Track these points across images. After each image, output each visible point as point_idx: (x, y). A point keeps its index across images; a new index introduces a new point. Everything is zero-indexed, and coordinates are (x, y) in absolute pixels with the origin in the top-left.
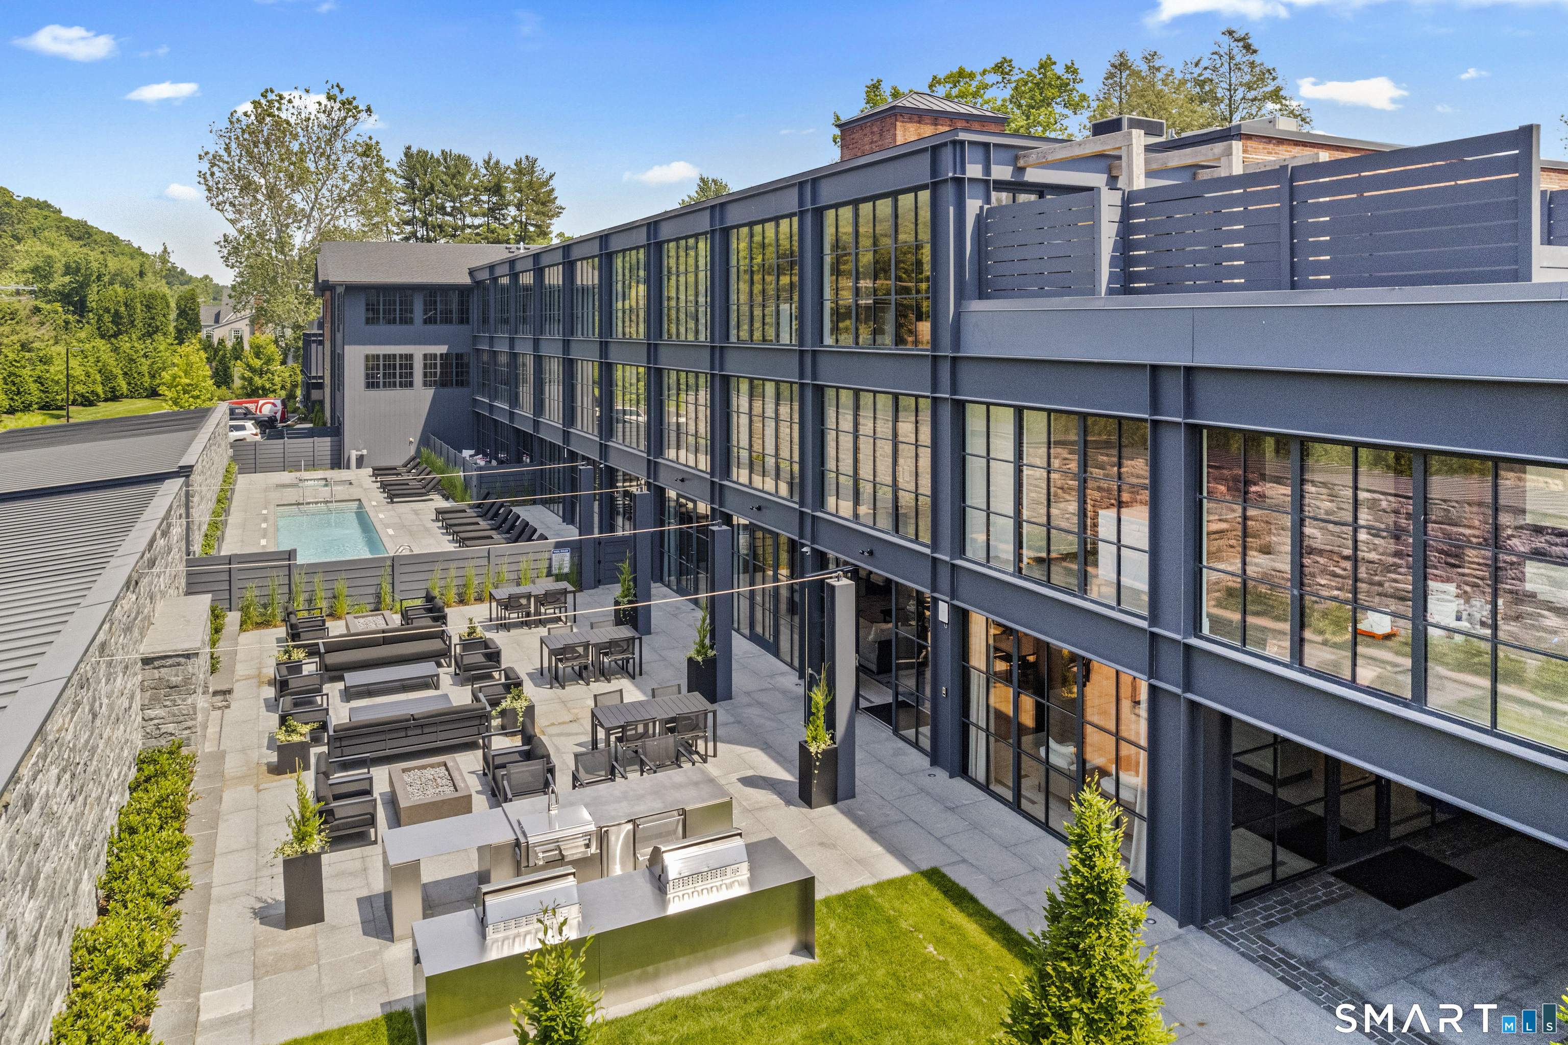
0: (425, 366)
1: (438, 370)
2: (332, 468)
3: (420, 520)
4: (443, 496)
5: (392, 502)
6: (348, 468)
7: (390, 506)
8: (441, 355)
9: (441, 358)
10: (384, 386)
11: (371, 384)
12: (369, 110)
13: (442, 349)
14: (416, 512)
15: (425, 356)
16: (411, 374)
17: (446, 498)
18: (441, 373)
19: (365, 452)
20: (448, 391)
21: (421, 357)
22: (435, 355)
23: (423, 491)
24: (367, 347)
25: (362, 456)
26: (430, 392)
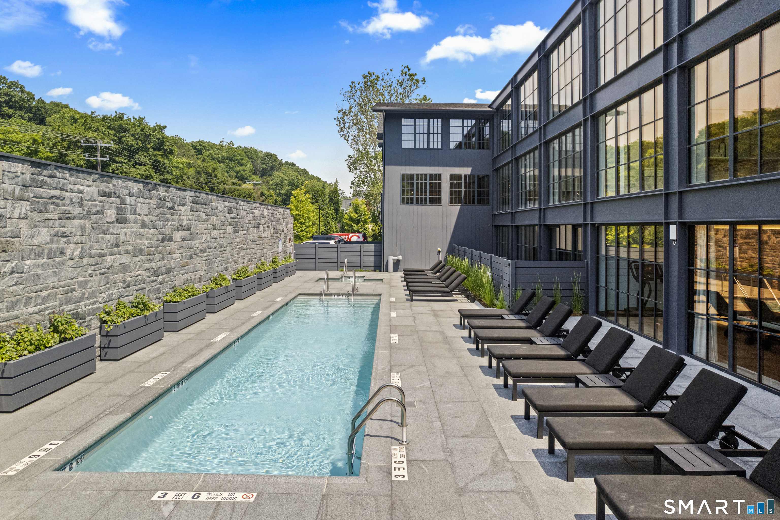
0: (451, 185)
1: (463, 189)
2: (375, 271)
3: (440, 325)
4: (468, 297)
5: (412, 300)
6: (387, 271)
7: (408, 304)
8: (465, 176)
9: (465, 179)
10: (417, 202)
11: (407, 200)
12: (424, 80)
13: (467, 171)
14: (436, 314)
15: (452, 177)
16: (440, 191)
17: (472, 299)
18: (465, 192)
19: (400, 258)
20: (470, 207)
21: (448, 177)
22: (460, 176)
23: (447, 289)
24: (403, 167)
25: (398, 261)
26: (456, 209)
